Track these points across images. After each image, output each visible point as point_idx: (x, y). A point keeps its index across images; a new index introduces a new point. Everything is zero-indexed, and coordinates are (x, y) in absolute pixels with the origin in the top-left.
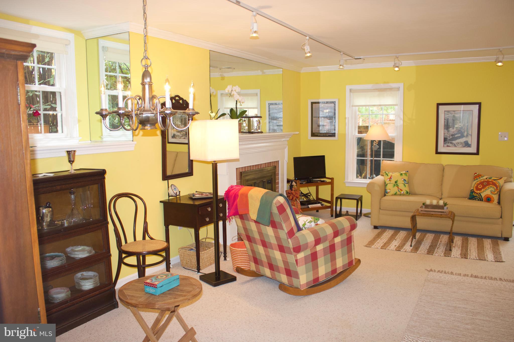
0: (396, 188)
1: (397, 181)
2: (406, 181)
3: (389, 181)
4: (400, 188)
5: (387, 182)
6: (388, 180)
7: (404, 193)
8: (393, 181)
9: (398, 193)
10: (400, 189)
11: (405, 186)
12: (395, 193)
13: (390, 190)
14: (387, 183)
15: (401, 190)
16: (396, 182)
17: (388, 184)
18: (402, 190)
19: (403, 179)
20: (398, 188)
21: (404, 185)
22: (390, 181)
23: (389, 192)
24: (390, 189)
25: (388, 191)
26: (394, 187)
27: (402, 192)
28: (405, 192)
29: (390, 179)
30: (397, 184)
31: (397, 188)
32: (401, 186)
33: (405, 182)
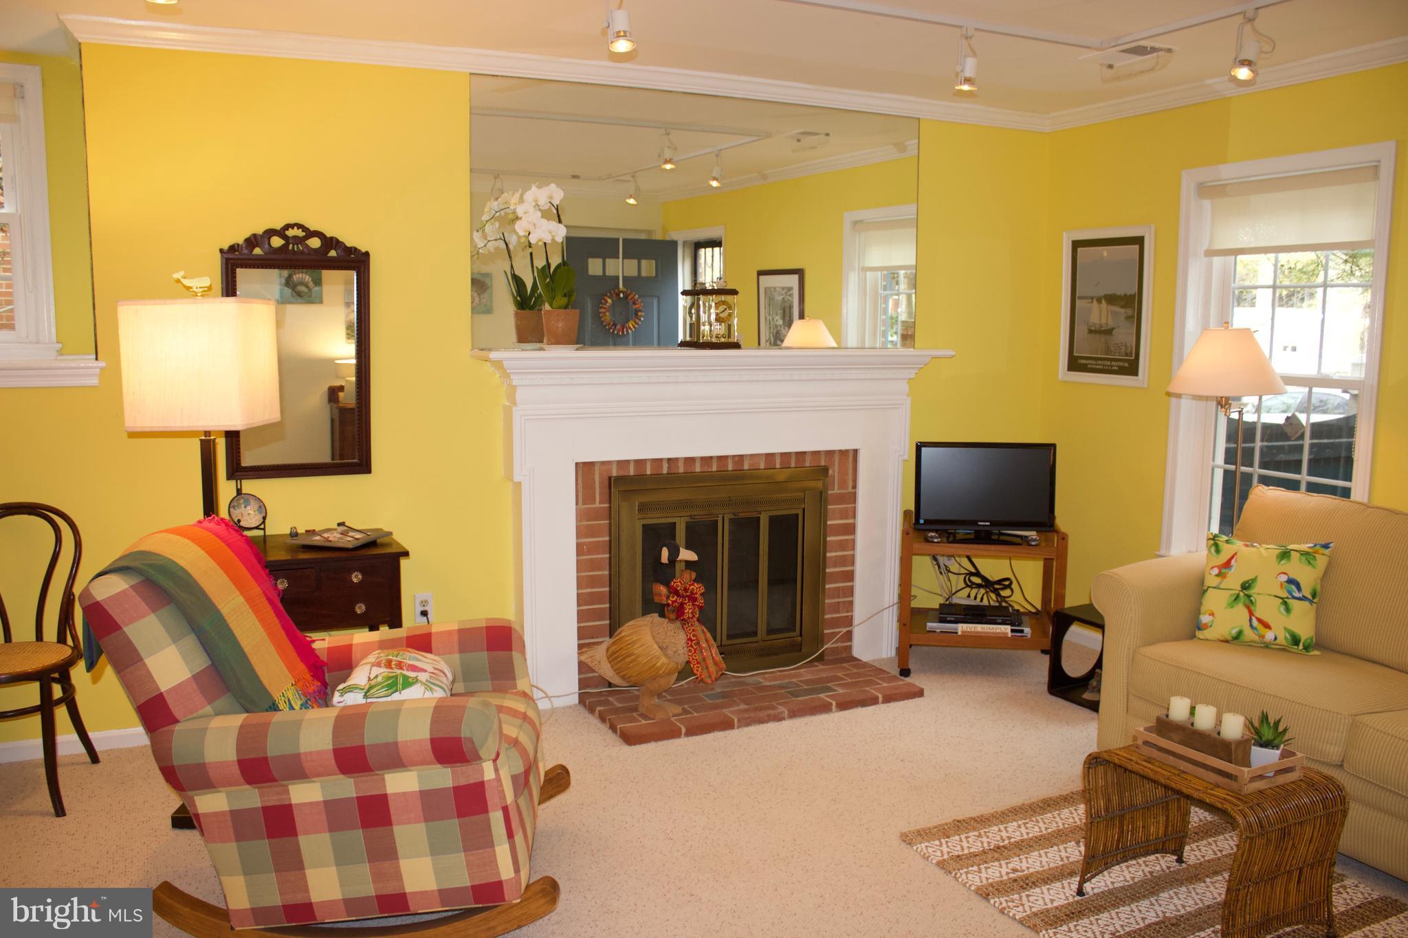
0: (1241, 612)
1: (1254, 580)
2: (1299, 589)
3: (1217, 575)
4: (1259, 613)
5: (1211, 580)
6: (1216, 571)
7: (1276, 639)
8: (1234, 580)
9: (1249, 634)
10: (1259, 620)
11: (1288, 610)
12: (1234, 632)
13: (1211, 618)
14: (1208, 582)
15: (1267, 626)
16: (1246, 586)
17: (1210, 589)
18: (1272, 625)
19: (1284, 578)
20: (1251, 613)
21: (1285, 603)
22: (1218, 580)
23: (1206, 627)
24: (1212, 614)
25: (1205, 619)
26: (1232, 607)
27: (1269, 636)
28: (1283, 638)
29: (1224, 571)
30: (1249, 596)
31: (1246, 611)
32: (1267, 607)
33: (1290, 593)
